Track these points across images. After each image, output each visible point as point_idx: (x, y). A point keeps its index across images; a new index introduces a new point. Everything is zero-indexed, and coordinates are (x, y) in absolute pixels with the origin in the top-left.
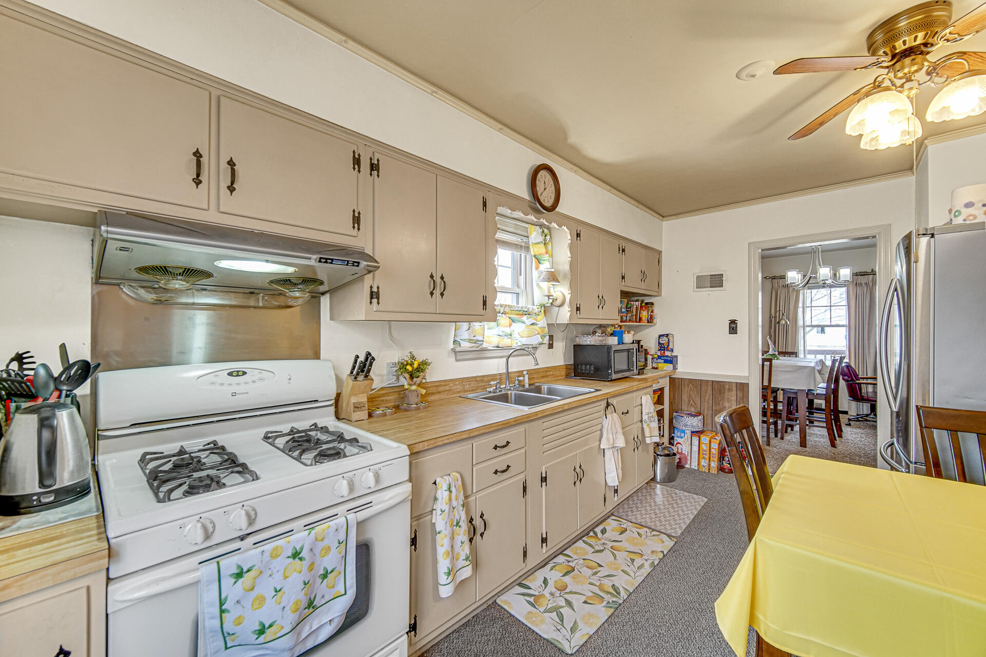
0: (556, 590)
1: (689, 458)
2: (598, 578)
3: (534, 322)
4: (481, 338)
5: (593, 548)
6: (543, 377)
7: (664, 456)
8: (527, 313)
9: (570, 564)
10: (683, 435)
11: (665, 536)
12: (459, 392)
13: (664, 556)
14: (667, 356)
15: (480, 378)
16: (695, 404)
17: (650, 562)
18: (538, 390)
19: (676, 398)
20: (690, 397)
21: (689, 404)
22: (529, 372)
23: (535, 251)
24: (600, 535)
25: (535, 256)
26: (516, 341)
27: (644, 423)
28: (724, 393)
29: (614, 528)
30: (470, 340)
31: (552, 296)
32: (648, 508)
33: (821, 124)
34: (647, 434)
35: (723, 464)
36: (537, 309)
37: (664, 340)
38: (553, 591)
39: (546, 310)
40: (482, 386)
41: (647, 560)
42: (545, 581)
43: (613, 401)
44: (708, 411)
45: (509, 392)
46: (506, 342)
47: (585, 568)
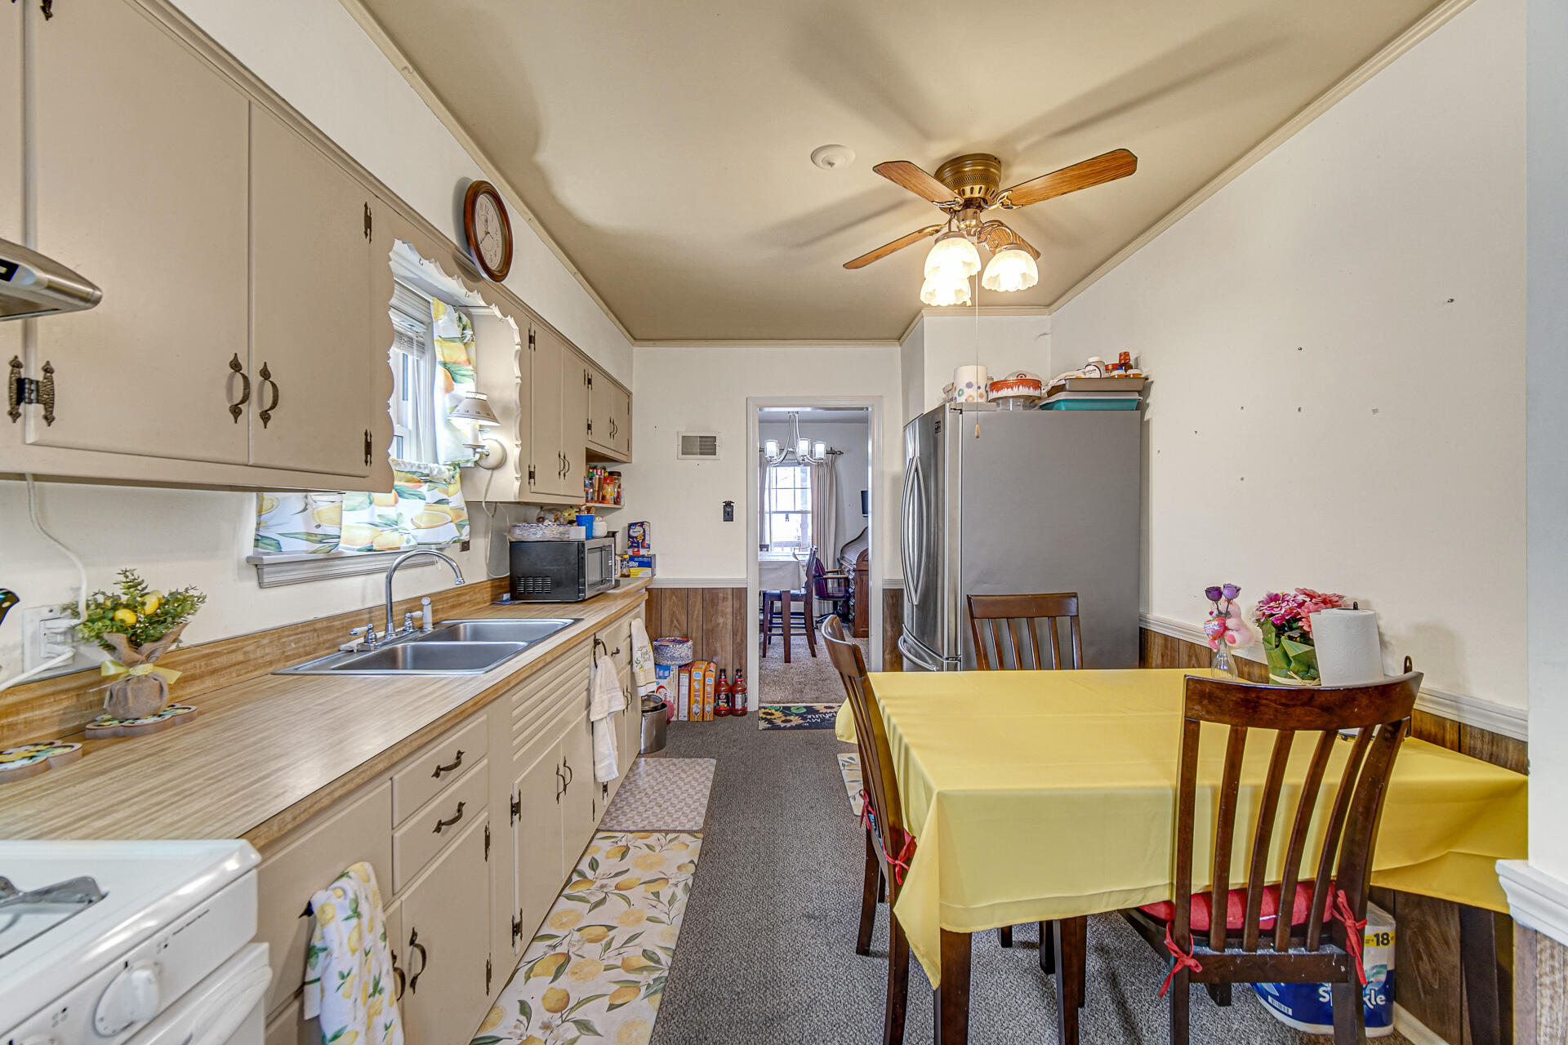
0: (552, 1014)
1: (676, 706)
2: (616, 952)
3: (445, 497)
4: (333, 531)
5: (588, 902)
6: (453, 607)
7: (652, 711)
8: (428, 479)
9: (558, 950)
10: (667, 673)
11: (686, 835)
12: (271, 663)
13: (696, 867)
14: (643, 556)
15: (325, 624)
16: (679, 624)
17: (681, 886)
18: (452, 633)
19: (654, 619)
20: (672, 616)
21: (671, 626)
22: (437, 598)
23: (446, 352)
24: (590, 874)
25: (445, 364)
26: (406, 536)
27: (635, 664)
28: (717, 605)
29: (608, 852)
30: (309, 534)
31: (482, 447)
32: (646, 800)
33: (877, 258)
34: (641, 681)
35: (718, 704)
36: (447, 472)
37: (637, 532)
38: (545, 1020)
39: (464, 473)
40: (329, 640)
41: (676, 885)
42: (525, 1009)
43: (601, 636)
44: (697, 633)
45: (399, 646)
46: (389, 538)
47: (587, 945)
